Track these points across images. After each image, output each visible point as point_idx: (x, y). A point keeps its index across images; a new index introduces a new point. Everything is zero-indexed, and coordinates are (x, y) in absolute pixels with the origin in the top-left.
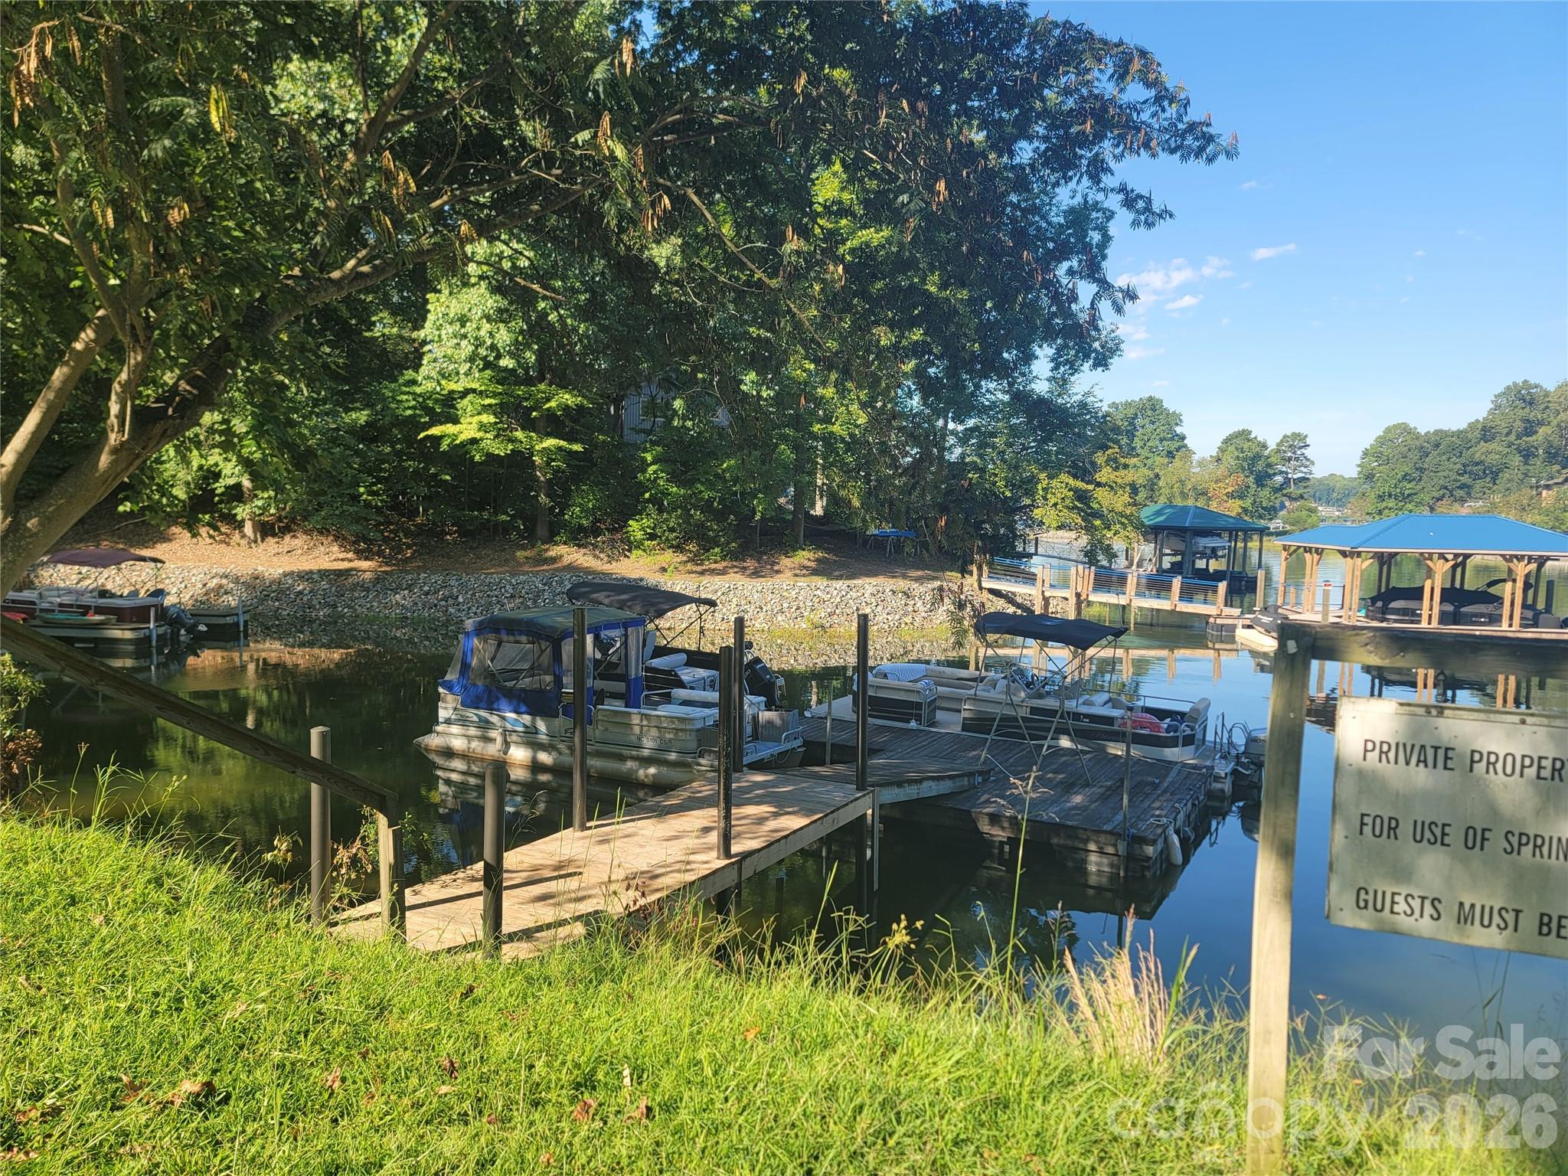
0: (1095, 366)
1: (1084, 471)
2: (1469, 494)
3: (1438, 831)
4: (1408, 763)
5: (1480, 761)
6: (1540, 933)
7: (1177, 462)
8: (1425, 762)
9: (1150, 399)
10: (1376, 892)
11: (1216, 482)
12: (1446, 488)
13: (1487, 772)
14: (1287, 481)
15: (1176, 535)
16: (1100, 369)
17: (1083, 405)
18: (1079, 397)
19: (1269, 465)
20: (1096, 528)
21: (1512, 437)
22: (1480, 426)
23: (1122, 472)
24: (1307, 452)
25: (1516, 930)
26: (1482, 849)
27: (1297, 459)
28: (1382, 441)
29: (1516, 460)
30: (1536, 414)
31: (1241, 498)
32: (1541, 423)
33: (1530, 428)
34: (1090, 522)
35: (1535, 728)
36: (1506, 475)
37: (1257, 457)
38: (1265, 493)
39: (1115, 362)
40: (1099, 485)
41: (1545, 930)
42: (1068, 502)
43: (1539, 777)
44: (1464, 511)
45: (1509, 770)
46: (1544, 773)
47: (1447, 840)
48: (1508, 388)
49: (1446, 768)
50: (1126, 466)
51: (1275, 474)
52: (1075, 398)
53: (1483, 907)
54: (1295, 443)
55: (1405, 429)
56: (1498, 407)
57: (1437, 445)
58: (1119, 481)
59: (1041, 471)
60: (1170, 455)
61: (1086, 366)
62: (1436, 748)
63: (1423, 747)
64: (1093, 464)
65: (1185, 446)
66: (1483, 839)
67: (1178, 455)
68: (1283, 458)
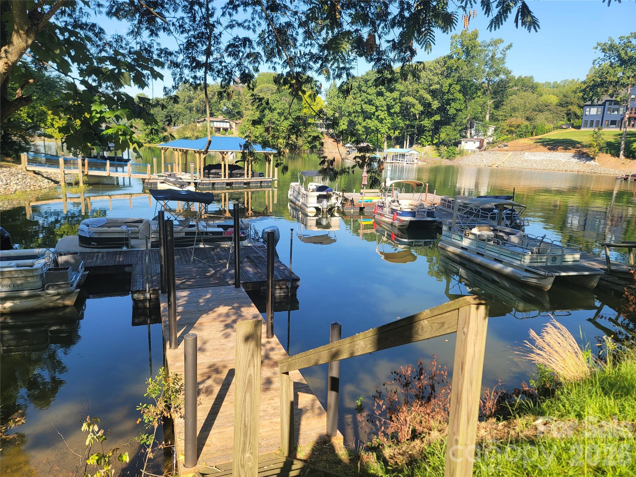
21: (185, 103)
29: (188, 111)
32: (193, 98)
33: (190, 101)
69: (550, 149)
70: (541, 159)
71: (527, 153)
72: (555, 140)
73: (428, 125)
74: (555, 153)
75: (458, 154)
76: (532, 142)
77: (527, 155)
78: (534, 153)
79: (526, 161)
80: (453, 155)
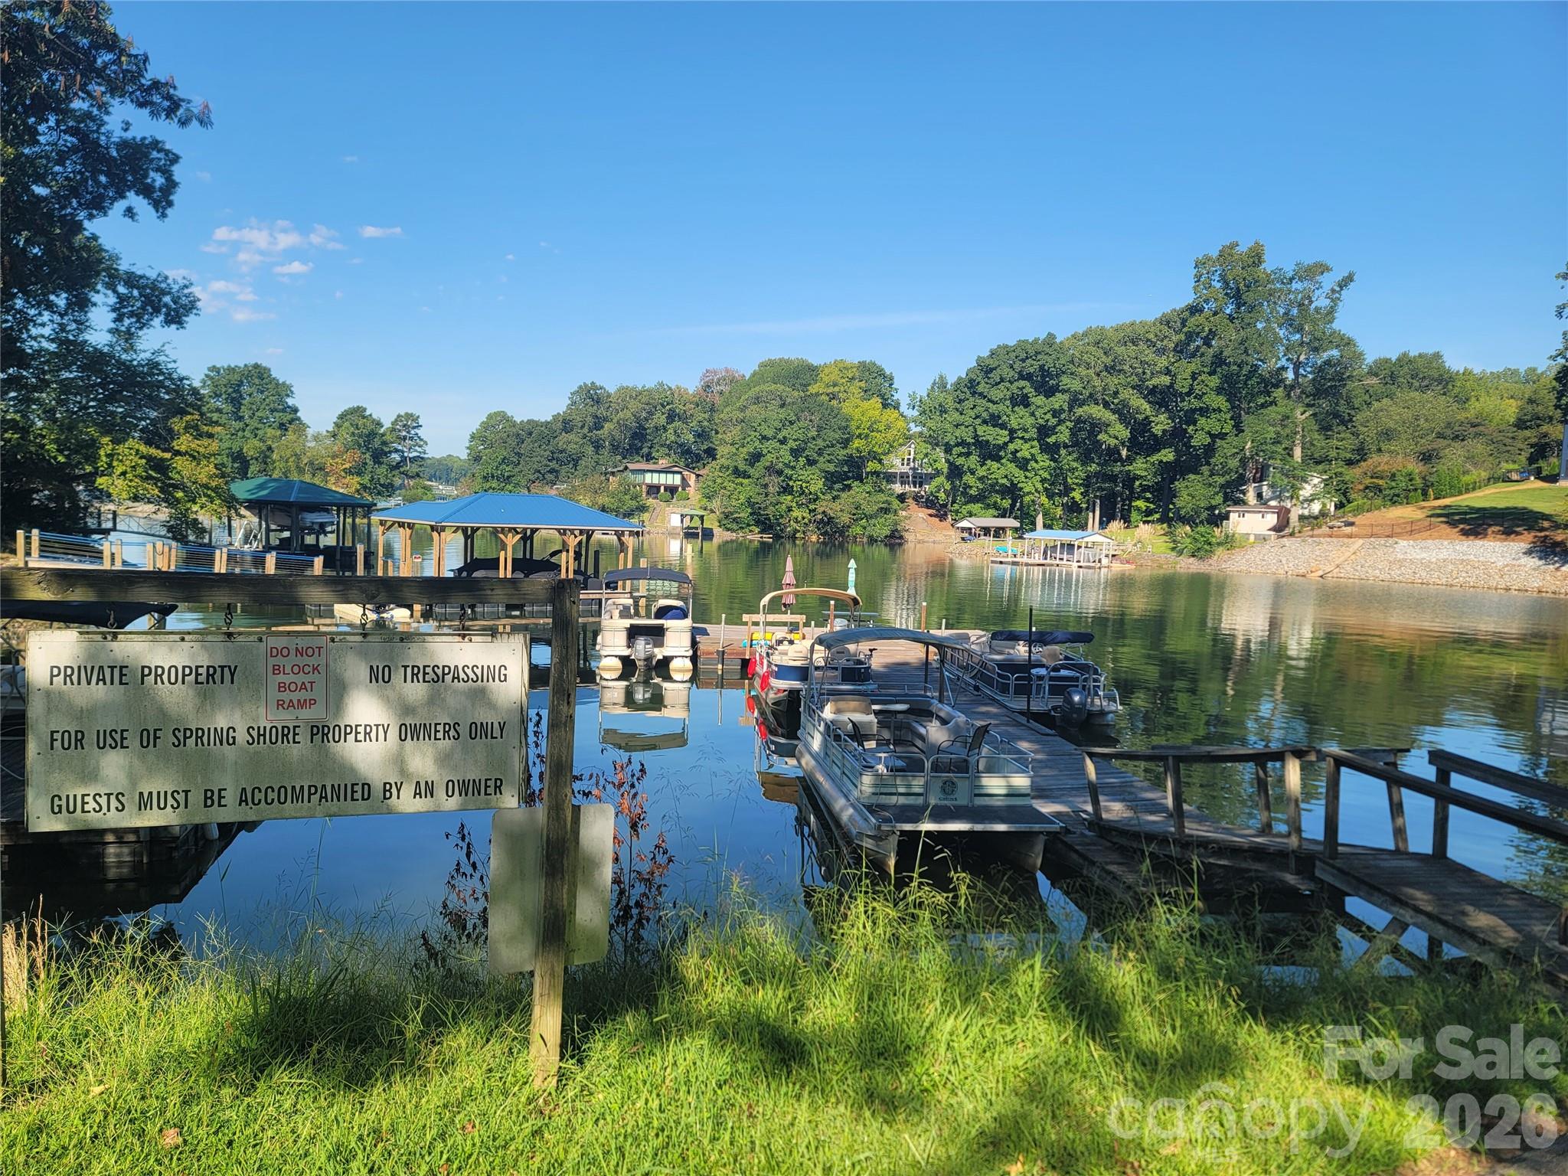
0: (168, 322)
1: (159, 436)
2: (557, 477)
3: (118, 737)
4: (89, 683)
5: (150, 674)
6: (206, 806)
7: (291, 436)
8: (104, 680)
9: (256, 366)
10: (68, 796)
11: (334, 457)
12: (539, 472)
13: (156, 683)
14: (404, 459)
15: (281, 510)
16: (174, 327)
17: (153, 365)
18: (148, 355)
19: (384, 443)
20: (178, 501)
21: (586, 430)
22: (561, 419)
23: (205, 441)
24: (420, 432)
25: (186, 807)
26: (155, 746)
27: (411, 439)
28: (486, 426)
29: (590, 450)
30: (602, 412)
31: (359, 474)
32: (606, 420)
33: (598, 426)
34: (170, 494)
35: (192, 644)
36: (582, 463)
37: (372, 434)
38: (382, 470)
39: (190, 320)
40: (178, 453)
41: (209, 802)
42: (139, 470)
43: (197, 682)
44: (553, 492)
45: (173, 680)
46: (200, 679)
47: (125, 743)
48: (580, 387)
49: (121, 683)
50: (210, 436)
51: (390, 452)
52: (143, 356)
53: (159, 793)
54: (408, 423)
55: (503, 417)
56: (574, 403)
57: (530, 434)
58: (202, 450)
59: (104, 434)
60: (282, 426)
61: (157, 321)
62: (112, 668)
63: (101, 668)
64: (170, 431)
65: (299, 419)
66: (156, 738)
67: (291, 427)
68: (399, 437)
69: (1465, 533)
70: (1441, 556)
71: (1403, 543)
72: (1484, 509)
73: (1144, 473)
74: (1479, 543)
75: (1219, 544)
76: (1419, 515)
77: (1406, 549)
78: (1423, 544)
79: (1401, 563)
80: (1207, 547)
